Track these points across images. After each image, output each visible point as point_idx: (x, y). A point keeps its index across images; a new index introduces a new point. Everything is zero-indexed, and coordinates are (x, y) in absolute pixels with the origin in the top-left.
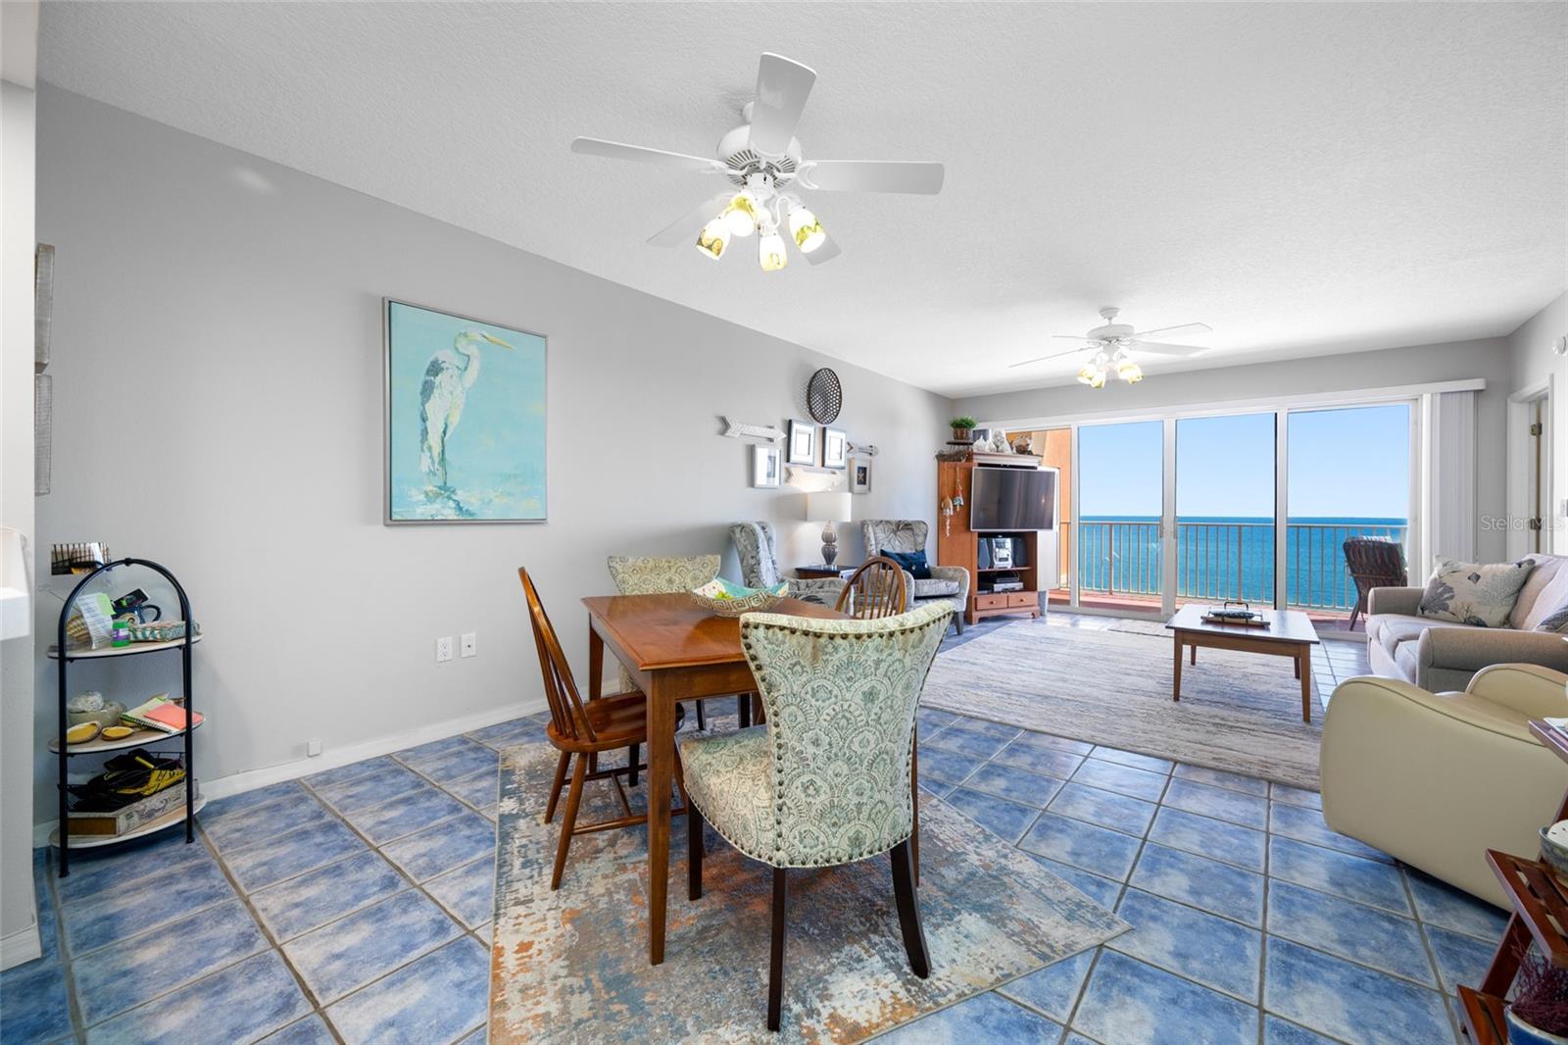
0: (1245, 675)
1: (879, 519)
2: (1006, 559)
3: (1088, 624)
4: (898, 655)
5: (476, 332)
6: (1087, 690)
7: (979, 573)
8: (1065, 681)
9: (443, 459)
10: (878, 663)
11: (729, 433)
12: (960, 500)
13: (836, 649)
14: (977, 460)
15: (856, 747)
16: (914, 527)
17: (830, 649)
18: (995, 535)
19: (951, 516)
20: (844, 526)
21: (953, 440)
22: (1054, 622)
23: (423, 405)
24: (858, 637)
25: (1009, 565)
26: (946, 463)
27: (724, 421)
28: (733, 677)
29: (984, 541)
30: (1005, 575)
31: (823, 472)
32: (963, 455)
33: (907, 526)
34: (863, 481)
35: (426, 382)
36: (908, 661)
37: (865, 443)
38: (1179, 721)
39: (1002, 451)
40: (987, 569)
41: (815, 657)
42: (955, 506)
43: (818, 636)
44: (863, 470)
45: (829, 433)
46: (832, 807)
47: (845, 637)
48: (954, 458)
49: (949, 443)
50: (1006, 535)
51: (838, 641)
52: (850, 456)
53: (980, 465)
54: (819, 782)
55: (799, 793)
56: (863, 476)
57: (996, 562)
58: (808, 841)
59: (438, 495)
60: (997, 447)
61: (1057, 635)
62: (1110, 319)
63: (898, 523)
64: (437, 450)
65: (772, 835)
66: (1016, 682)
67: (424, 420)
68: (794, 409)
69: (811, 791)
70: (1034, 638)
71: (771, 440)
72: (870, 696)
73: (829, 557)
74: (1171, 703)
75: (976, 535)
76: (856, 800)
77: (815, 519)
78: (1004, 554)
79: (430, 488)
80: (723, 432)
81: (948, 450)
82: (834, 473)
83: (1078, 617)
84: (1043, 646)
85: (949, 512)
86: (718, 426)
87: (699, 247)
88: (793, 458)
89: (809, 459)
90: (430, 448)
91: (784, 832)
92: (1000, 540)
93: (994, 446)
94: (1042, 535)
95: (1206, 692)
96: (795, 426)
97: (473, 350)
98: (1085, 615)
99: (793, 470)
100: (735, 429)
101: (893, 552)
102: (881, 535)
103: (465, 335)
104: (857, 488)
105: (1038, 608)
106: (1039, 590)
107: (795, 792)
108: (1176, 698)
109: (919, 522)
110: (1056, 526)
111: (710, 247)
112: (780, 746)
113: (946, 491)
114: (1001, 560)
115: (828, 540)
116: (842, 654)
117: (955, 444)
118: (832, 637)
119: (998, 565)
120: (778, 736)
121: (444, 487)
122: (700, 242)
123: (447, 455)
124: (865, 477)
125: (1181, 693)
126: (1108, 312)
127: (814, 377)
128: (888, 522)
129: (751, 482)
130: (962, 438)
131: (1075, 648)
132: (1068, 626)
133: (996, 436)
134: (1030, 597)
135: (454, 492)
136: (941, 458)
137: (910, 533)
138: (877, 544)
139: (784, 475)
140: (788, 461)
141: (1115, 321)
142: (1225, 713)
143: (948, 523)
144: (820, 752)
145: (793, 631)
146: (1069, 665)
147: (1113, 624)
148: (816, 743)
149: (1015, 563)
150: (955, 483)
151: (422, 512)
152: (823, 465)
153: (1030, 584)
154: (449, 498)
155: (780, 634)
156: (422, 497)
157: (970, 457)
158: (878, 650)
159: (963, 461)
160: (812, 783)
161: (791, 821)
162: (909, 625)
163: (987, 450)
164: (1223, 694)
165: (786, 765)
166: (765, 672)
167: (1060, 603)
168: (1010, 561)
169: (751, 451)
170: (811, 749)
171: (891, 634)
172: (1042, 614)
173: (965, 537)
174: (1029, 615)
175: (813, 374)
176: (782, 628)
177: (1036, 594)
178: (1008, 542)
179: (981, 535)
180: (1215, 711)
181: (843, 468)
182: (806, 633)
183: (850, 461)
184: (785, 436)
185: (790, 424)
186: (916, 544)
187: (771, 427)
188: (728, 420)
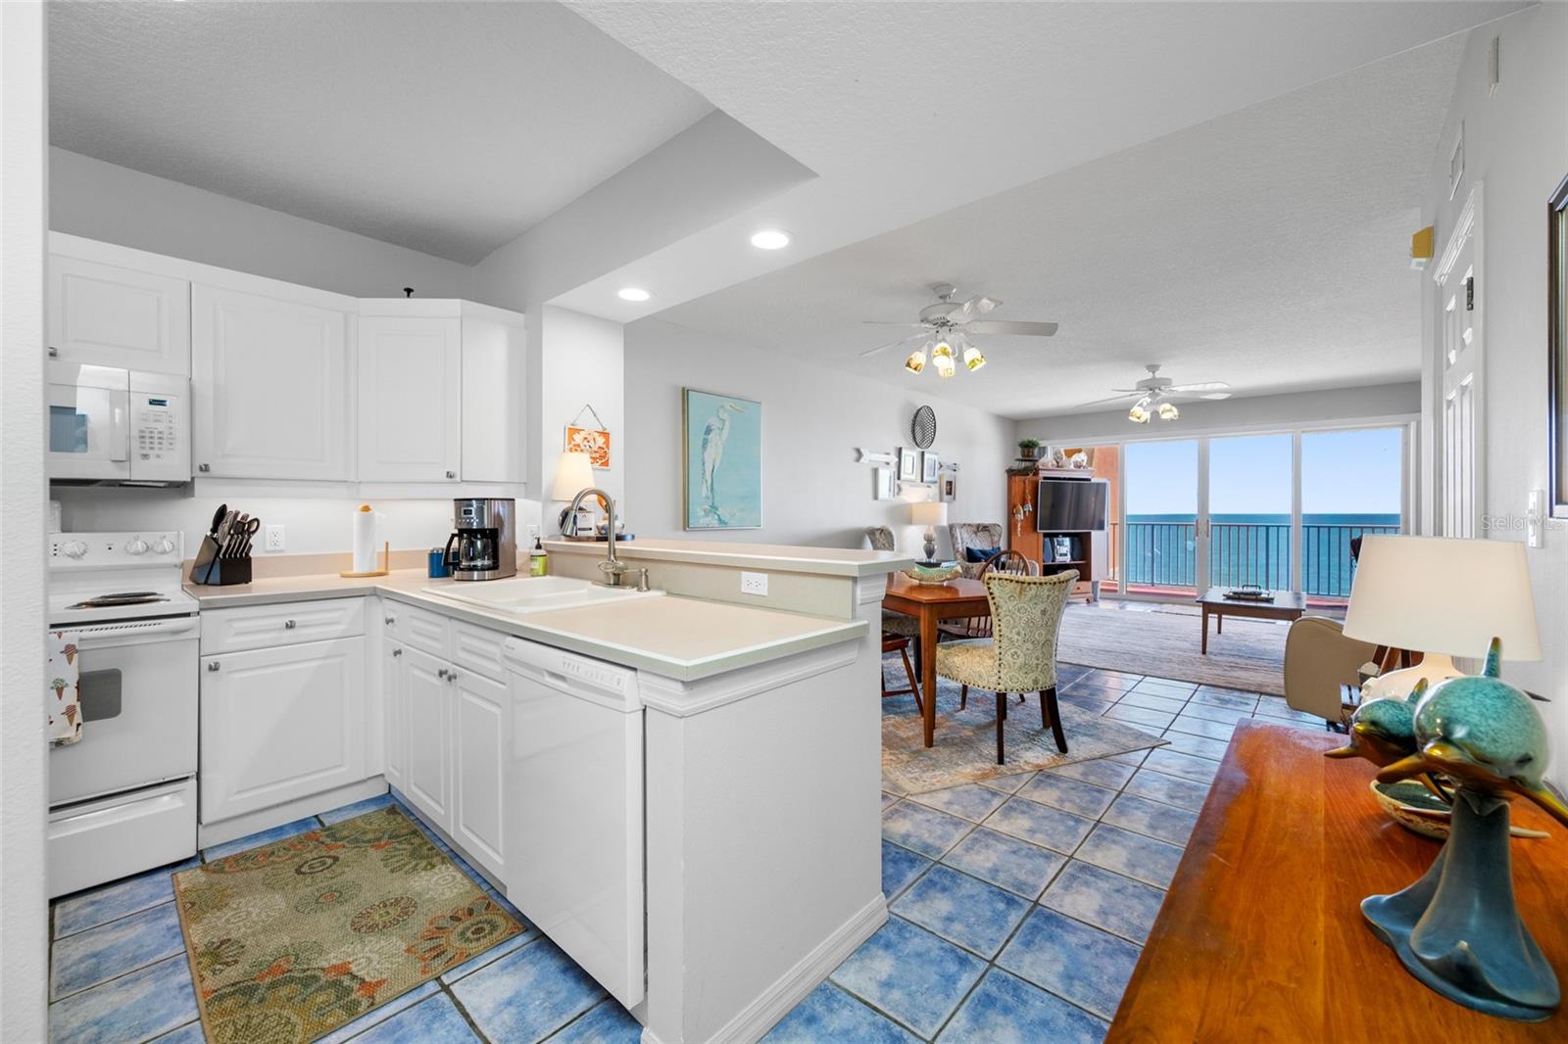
0: (1259, 640)
1: (963, 522)
2: (1066, 555)
3: (1131, 607)
4: (1057, 593)
5: (728, 403)
6: (1138, 648)
7: (1044, 566)
8: (1120, 643)
9: (712, 489)
10: (1048, 596)
11: (862, 460)
12: (1029, 507)
13: (1030, 590)
14: (1042, 474)
15: (1036, 636)
16: (990, 528)
17: (1028, 589)
18: (1057, 535)
19: (1022, 521)
20: (940, 530)
21: (1020, 457)
22: (1105, 606)
23: (703, 454)
24: (1041, 584)
25: (1068, 559)
26: (1017, 477)
27: (858, 451)
28: (981, 607)
29: (1047, 540)
30: (1065, 567)
31: (923, 486)
32: (1031, 471)
33: (985, 528)
34: (949, 493)
35: (704, 439)
36: (1060, 597)
37: (950, 462)
38: (1204, 664)
39: (1062, 467)
40: (1050, 563)
41: (1021, 593)
42: (1025, 512)
43: (1023, 583)
44: (950, 483)
45: (926, 456)
46: (1025, 664)
47: (1035, 583)
48: (1024, 472)
49: (1018, 460)
50: (1065, 535)
51: (1032, 585)
52: (941, 472)
53: (1045, 478)
54: (1019, 652)
55: (1010, 658)
56: (950, 488)
57: (1058, 557)
58: (1014, 680)
59: (710, 511)
60: (1058, 462)
61: (1109, 614)
62: (1154, 373)
63: (978, 526)
64: (709, 482)
65: (996, 678)
66: (1084, 643)
67: (704, 464)
68: (902, 439)
69: (1015, 657)
70: (1092, 616)
71: (888, 464)
72: (1044, 612)
73: (930, 553)
74: (1200, 655)
75: (1042, 535)
76: (1036, 662)
77: (919, 523)
78: (1064, 549)
79: (707, 507)
80: (858, 460)
81: (1016, 465)
82: (929, 487)
83: (1126, 602)
84: (1100, 622)
85: (1020, 517)
86: (855, 455)
87: (908, 368)
88: (903, 476)
89: (913, 477)
90: (706, 481)
91: (1002, 676)
92: (1060, 539)
93: (1055, 462)
94: (1095, 535)
95: (1227, 650)
96: (904, 452)
97: (726, 416)
98: (1130, 600)
99: (903, 486)
100: (867, 456)
101: (976, 549)
102: (965, 536)
103: (722, 407)
104: (946, 497)
105: (1092, 595)
106: (1093, 580)
107: (1007, 658)
108: (1204, 652)
109: (994, 525)
110: (1108, 528)
111: (915, 369)
112: (1000, 636)
113: (1017, 500)
114: (1061, 555)
115: (929, 540)
116: (1033, 592)
117: (1022, 460)
118: (1029, 584)
119: (1059, 559)
120: (1000, 631)
121: (712, 506)
122: (908, 365)
123: (715, 486)
124: (951, 489)
125: (1207, 649)
126: (1153, 368)
127: (917, 413)
128: (969, 525)
129: (876, 497)
130: (1028, 456)
131: (1126, 623)
132: (1117, 609)
133: (1056, 454)
134: (1086, 586)
135: (717, 509)
136: (1011, 473)
137: (987, 533)
138: (962, 543)
139: (896, 490)
140: (899, 478)
141: (1158, 374)
142: (1239, 661)
143: (1019, 525)
144: (1020, 638)
145: (1011, 581)
146: (1122, 634)
147: (1156, 607)
148: (1018, 634)
149: (1073, 559)
150: (1024, 493)
151: (703, 522)
152: (922, 481)
153: (1085, 575)
154: (715, 513)
155: (1005, 582)
156: (703, 513)
157: (1036, 473)
158: (1049, 590)
159: (1031, 475)
160: (1016, 653)
161: (1006, 671)
162: (1062, 579)
163: (1050, 466)
164: (1239, 650)
165: (1003, 645)
166: (995, 601)
167: (1111, 593)
168: (1069, 556)
169: (875, 472)
170: (1017, 637)
171: (1055, 583)
172: (1095, 600)
173: (1035, 535)
174: (1084, 600)
175: (915, 412)
176: (1006, 580)
177: (1090, 583)
178: (1067, 541)
179: (1045, 535)
180: (1231, 659)
181: (936, 482)
182: (1017, 582)
183: (940, 477)
184: (897, 460)
185: (900, 450)
186: (992, 542)
187: (888, 454)
188: (862, 450)
